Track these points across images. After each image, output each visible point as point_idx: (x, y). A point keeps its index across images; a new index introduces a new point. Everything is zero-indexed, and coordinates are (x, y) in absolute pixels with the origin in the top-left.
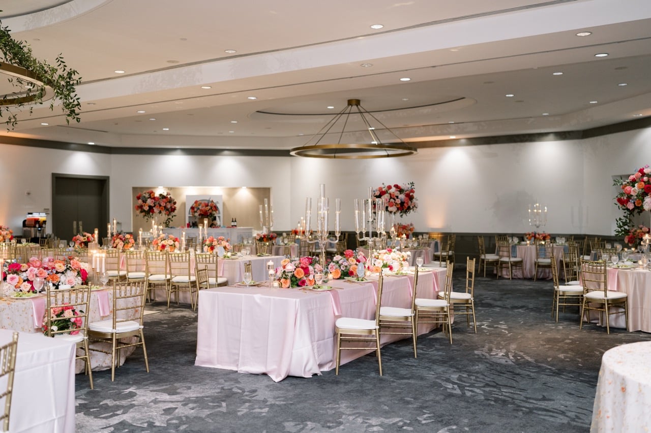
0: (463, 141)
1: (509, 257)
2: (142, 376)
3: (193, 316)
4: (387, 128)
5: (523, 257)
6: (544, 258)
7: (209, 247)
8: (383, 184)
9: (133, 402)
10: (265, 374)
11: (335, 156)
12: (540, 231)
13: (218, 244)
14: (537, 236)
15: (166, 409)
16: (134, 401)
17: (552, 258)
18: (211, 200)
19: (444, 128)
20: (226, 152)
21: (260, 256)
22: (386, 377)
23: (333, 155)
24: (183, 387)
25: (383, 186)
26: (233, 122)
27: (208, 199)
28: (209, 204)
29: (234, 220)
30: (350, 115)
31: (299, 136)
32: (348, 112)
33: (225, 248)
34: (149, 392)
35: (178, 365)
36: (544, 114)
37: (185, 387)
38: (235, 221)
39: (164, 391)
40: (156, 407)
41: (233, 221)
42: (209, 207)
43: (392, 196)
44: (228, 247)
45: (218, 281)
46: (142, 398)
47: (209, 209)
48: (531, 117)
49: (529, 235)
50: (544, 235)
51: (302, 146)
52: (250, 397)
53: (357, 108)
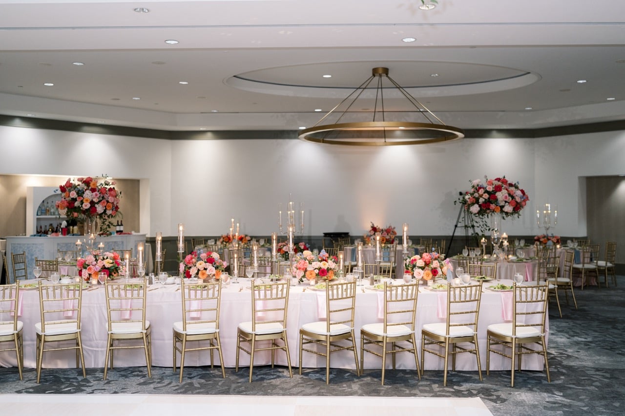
38: (122, 225)
41: (118, 225)
53: (387, 78)
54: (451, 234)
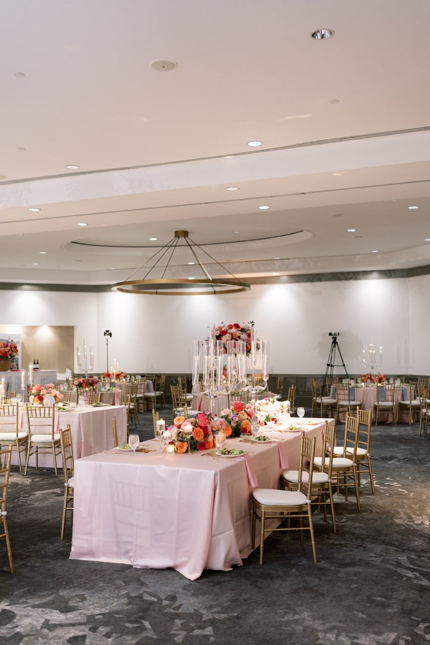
0: (285, 278)
1: (349, 400)
2: (7, 580)
3: (26, 482)
4: (218, 263)
5: (362, 401)
6: (383, 401)
7: (35, 396)
8: (222, 323)
9: (18, 630)
10: (171, 569)
11: (156, 292)
12: (375, 372)
13: (48, 393)
14: (373, 378)
15: (70, 638)
16: (17, 626)
17: (393, 401)
18: (10, 341)
19: (268, 264)
20: (25, 287)
21: (96, 406)
22: (323, 564)
23: (155, 291)
24: (74, 596)
25: (222, 325)
26: (41, 253)
27: (6, 339)
28: (9, 345)
29: (36, 362)
30: (176, 247)
31: (109, 270)
32: (175, 245)
33: (55, 397)
34: (30, 608)
35: (47, 560)
36: (373, 251)
37: (76, 596)
38: (38, 363)
39: (51, 605)
40: (54, 637)
42: (8, 348)
43: (234, 336)
44: (58, 396)
45: (55, 438)
46: (26, 621)
47: (9, 350)
48: (359, 255)
49: (365, 376)
50: (380, 377)
51: (123, 281)
52: (174, 609)
53: (185, 240)
54: (324, 373)
